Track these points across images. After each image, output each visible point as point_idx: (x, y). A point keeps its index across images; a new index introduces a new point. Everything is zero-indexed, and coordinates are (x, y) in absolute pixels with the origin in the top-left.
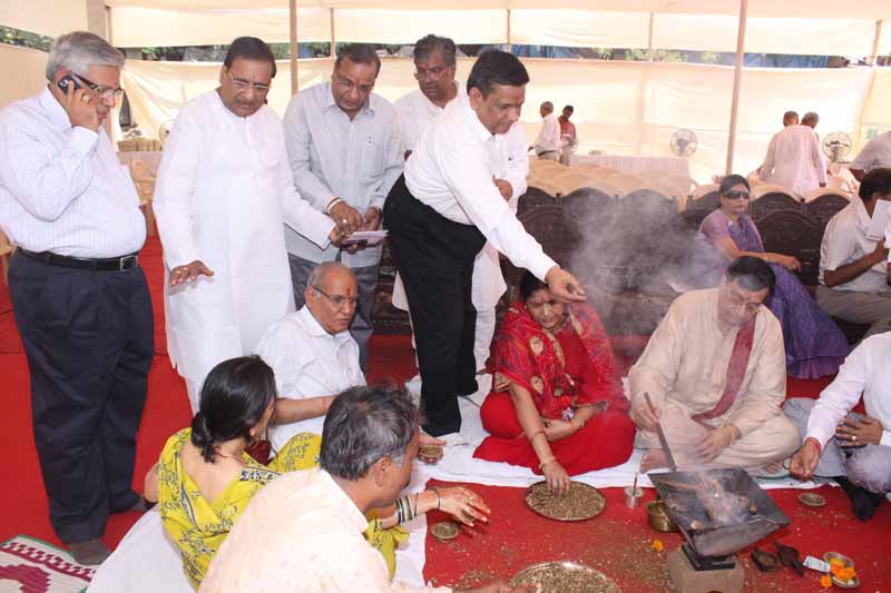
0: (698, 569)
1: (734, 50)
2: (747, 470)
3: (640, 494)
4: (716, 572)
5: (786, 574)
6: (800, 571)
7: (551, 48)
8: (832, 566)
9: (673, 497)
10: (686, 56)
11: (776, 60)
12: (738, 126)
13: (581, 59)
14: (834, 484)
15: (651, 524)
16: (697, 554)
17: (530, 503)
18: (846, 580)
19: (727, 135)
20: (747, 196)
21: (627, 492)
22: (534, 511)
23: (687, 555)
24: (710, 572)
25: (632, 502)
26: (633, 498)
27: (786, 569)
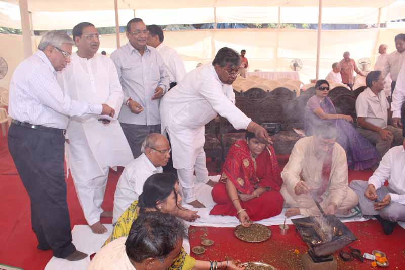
0: (316, 262)
1: (317, 22)
2: (335, 215)
3: (287, 228)
4: (324, 263)
5: (355, 262)
6: (362, 260)
7: (234, 24)
8: (376, 257)
9: (303, 230)
11: (334, 27)
12: (321, 57)
13: (248, 29)
14: (374, 219)
16: (315, 255)
17: (237, 235)
18: (382, 263)
19: (316, 60)
20: (328, 89)
21: (281, 227)
22: (240, 239)
23: (311, 256)
24: (321, 263)
25: (284, 232)
26: (284, 230)
27: (355, 260)
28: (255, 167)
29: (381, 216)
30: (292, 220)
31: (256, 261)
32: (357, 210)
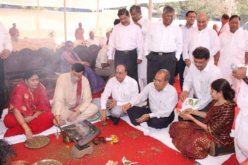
0: (80, 150)
1: (63, 7)
2: (87, 120)
3: (59, 134)
4: (85, 149)
5: (102, 144)
6: (105, 142)
7: (5, 5)
8: (113, 138)
9: (70, 133)
10: (49, 9)
11: (74, 10)
12: (67, 28)
13: (17, 9)
14: (108, 118)
15: (65, 142)
16: (79, 146)
17: (27, 146)
18: (116, 141)
19: (64, 31)
20: (73, 46)
21: (56, 134)
22: (28, 148)
23: (77, 147)
24: (84, 150)
25: (58, 137)
26: (58, 136)
27: (102, 143)
28: (33, 99)
29: (112, 116)
31: (43, 160)
32: (98, 115)
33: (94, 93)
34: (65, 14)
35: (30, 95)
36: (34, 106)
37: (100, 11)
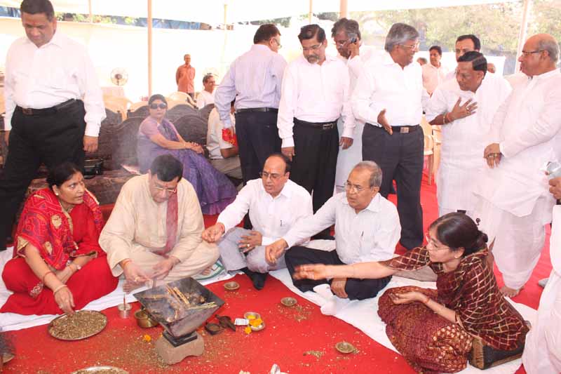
0: (175, 346)
1: (145, 16)
2: (192, 277)
3: (129, 307)
4: (187, 344)
5: (226, 333)
6: (233, 328)
8: (250, 320)
9: (152, 305)
10: (115, 20)
11: (170, 24)
15: (140, 325)
16: (173, 337)
17: (53, 334)
18: (257, 326)
21: (121, 309)
22: (58, 339)
23: (168, 339)
24: (183, 346)
25: (125, 315)
26: (125, 312)
27: (225, 330)
28: (71, 227)
29: (249, 268)
30: (134, 295)
31: (89, 366)
32: (219, 266)
33: (211, 214)
34: (150, 33)
35: (64, 219)
36: (72, 244)
37: (230, 28)
